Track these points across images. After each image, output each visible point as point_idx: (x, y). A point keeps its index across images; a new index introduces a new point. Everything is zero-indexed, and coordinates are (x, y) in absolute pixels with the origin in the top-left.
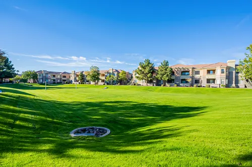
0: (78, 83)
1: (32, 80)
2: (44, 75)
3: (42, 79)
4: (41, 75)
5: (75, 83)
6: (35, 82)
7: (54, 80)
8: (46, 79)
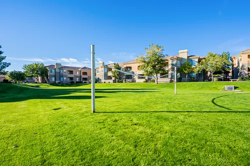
0: (111, 81)
1: (40, 78)
2: (58, 71)
3: (55, 76)
4: (53, 71)
5: (107, 81)
6: (44, 82)
7: (71, 78)
8: (61, 76)
